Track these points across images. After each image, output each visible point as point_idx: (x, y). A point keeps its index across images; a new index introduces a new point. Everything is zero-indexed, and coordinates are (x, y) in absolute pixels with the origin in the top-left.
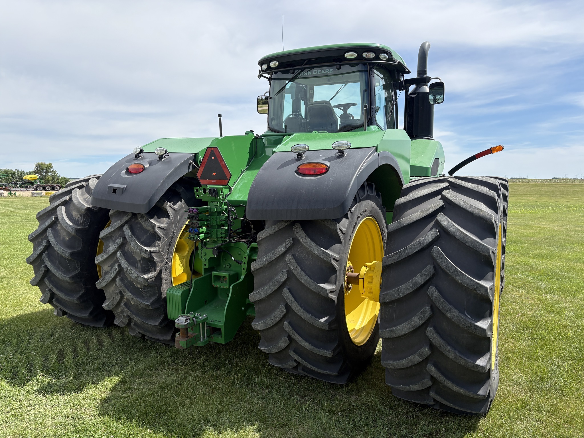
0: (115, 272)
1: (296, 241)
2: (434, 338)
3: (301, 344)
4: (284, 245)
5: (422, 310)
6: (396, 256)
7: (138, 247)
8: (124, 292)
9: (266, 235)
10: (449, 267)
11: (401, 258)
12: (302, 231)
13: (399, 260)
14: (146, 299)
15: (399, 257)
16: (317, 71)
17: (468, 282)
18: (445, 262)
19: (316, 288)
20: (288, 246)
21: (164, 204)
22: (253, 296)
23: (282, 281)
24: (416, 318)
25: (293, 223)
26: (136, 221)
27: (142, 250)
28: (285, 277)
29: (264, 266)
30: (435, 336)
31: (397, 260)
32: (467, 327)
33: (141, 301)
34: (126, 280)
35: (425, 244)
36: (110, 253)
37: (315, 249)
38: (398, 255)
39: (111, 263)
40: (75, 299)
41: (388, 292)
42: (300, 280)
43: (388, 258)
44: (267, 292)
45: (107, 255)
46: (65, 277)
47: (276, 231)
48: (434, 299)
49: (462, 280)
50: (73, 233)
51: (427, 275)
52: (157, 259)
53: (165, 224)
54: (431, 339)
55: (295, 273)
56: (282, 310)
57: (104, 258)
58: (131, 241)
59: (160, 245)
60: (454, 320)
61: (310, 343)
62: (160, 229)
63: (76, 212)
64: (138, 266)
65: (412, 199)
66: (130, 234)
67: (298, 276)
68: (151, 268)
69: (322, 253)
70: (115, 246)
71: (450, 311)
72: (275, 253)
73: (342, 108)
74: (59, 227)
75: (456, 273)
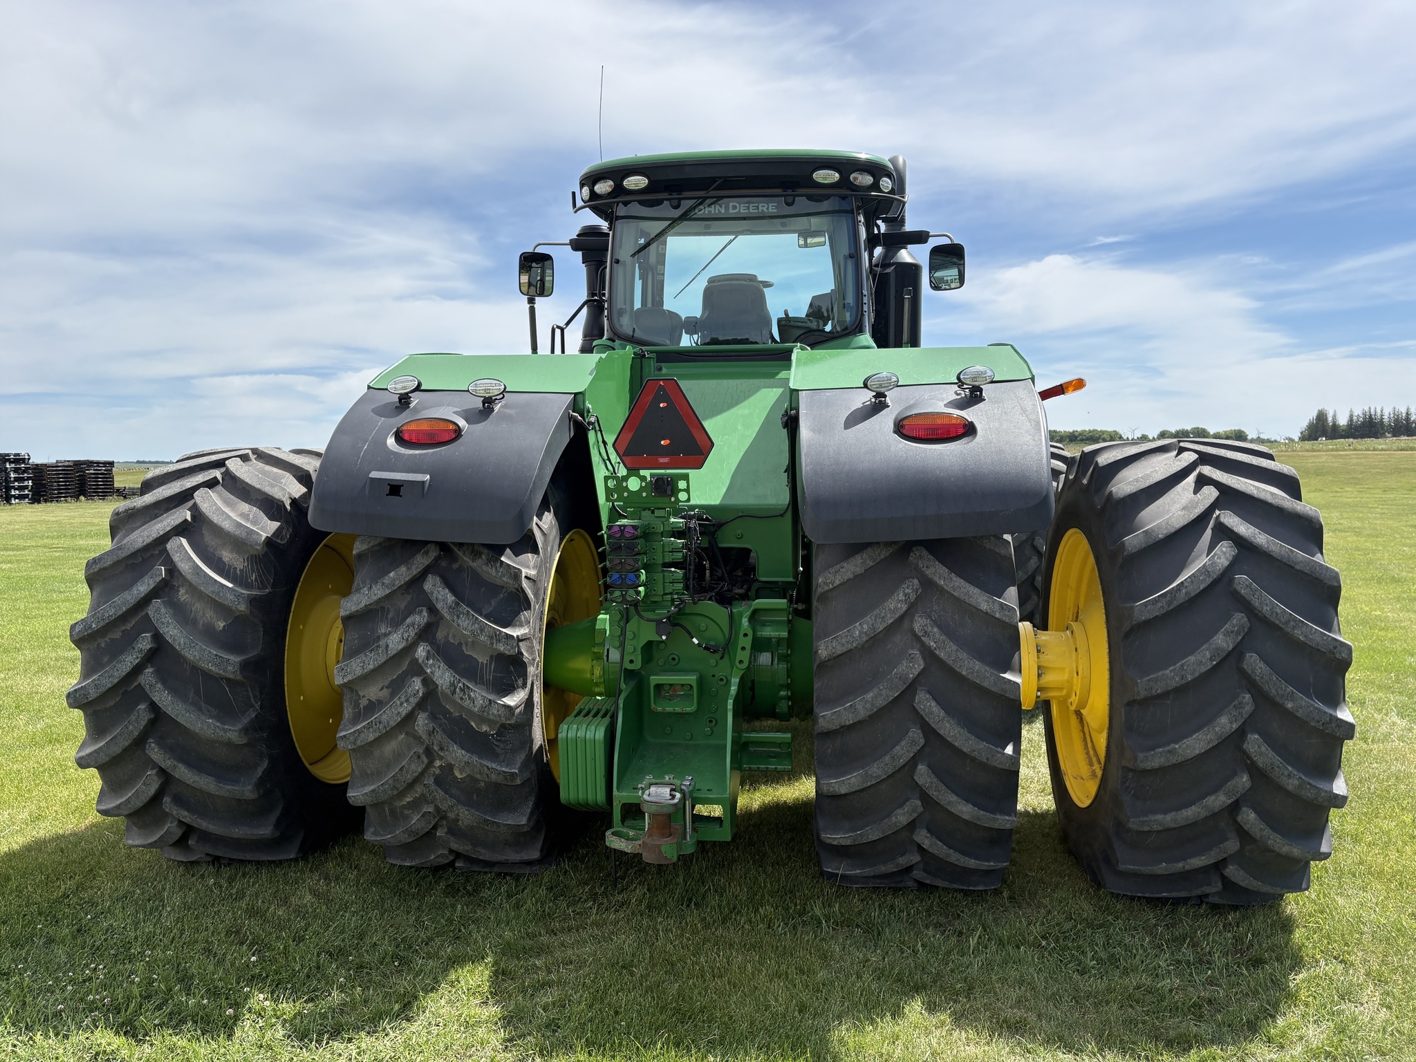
0: (414, 701)
1: (928, 584)
2: (1261, 754)
3: (953, 810)
4: (901, 597)
5: (1236, 702)
6: (1164, 601)
7: (482, 630)
8: (441, 749)
9: (846, 578)
10: (1277, 614)
11: (1175, 604)
12: (937, 563)
13: (1172, 607)
14: (503, 761)
15: (1170, 603)
16: (737, 205)
17: (1318, 639)
18: (1267, 604)
19: (996, 683)
20: (913, 597)
22: (833, 717)
23: (911, 676)
24: (1224, 720)
25: (907, 548)
26: (455, 566)
27: (497, 637)
28: (919, 665)
29: (856, 647)
30: (1263, 749)
31: (1166, 609)
32: (1323, 724)
33: (494, 766)
34: (445, 717)
35: (1218, 573)
36: (391, 653)
37: (980, 600)
38: (1168, 598)
39: (390, 679)
41: (1160, 673)
42: (956, 669)
43: (1146, 606)
44: (873, 705)
45: (382, 659)
46: (225, 731)
47: (869, 566)
48: (1257, 678)
49: (1305, 637)
50: (242, 607)
51: (1238, 633)
54: (1255, 756)
55: (942, 655)
56: (913, 741)
57: (371, 667)
58: (458, 617)
60: (1300, 714)
61: (974, 806)
63: (232, 553)
64: (482, 678)
65: (1147, 485)
66: (451, 598)
67: (950, 663)
68: (516, 681)
69: (997, 607)
70: (407, 631)
71: (1292, 697)
72: (883, 614)
74: (183, 595)
75: (1292, 623)
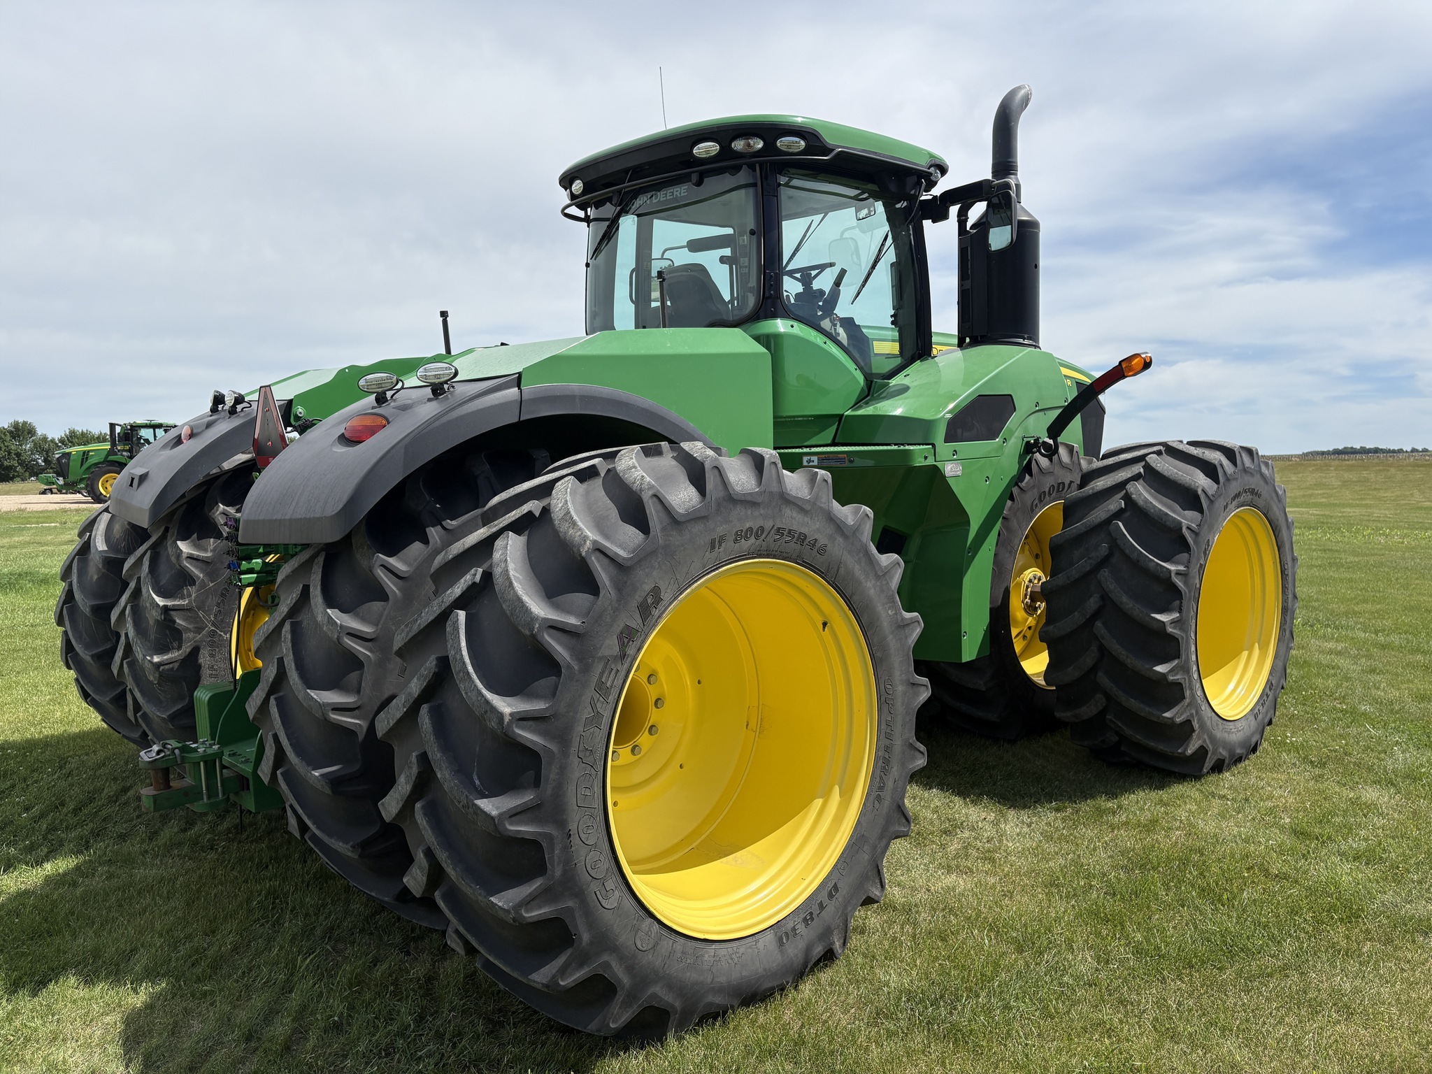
21: (213, 509)
40: (108, 699)
52: (183, 623)
53: (211, 551)
59: (194, 595)
62: (194, 561)
73: (798, 275)
